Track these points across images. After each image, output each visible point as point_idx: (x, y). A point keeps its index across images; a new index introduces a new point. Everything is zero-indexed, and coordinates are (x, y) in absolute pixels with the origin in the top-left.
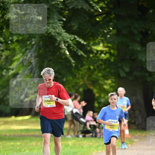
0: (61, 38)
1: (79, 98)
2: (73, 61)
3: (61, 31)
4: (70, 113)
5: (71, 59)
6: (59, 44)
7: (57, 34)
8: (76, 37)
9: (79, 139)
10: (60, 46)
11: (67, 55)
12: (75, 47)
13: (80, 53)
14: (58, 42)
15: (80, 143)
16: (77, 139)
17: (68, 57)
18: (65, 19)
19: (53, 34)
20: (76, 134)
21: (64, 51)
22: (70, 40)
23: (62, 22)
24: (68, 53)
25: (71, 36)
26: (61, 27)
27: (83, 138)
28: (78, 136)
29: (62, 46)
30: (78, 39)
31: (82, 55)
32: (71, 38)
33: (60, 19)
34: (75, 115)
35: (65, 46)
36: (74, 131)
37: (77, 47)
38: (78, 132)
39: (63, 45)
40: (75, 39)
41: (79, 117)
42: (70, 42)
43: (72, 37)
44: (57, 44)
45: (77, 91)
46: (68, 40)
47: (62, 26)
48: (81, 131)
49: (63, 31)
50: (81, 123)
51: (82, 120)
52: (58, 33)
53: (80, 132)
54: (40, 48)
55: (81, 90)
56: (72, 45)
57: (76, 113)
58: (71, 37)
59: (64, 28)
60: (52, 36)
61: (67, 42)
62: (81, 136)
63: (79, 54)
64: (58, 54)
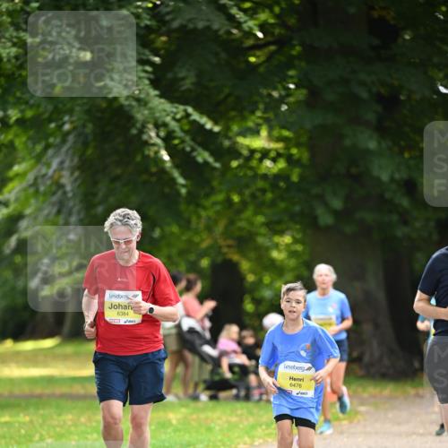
0: (146, 112)
1: (198, 287)
2: (181, 181)
3: (148, 94)
4: (174, 331)
5: (176, 174)
6: (141, 132)
7: (134, 103)
8: (190, 110)
9: (200, 405)
10: (145, 137)
11: (163, 162)
12: (188, 138)
13: (203, 156)
14: (138, 125)
15: (202, 416)
16: (192, 404)
17: (168, 169)
18: (157, 59)
19: (123, 101)
20: (191, 391)
21: (157, 153)
22: (174, 119)
23: (149, 68)
24: (166, 157)
25: (176, 108)
26: (147, 82)
27: (212, 404)
28: (195, 398)
29: (150, 137)
30: (196, 116)
31: (206, 163)
32: (176, 114)
33: (145, 58)
34: (188, 337)
35: (158, 136)
36: (185, 383)
37: (193, 139)
38: (196, 385)
39: (153, 134)
40: (188, 115)
41: (198, 342)
42: (174, 125)
43: (180, 110)
44: (134, 131)
45: (193, 267)
46: (168, 119)
47: (149, 79)
48: (205, 382)
49: (154, 93)
50: (204, 358)
51: (207, 349)
52: (138, 100)
53: (201, 387)
54: (86, 144)
55: (205, 263)
56: (179, 133)
57: (192, 330)
58: (174, 110)
59: (155, 83)
60: (122, 106)
61: (165, 125)
62: (204, 397)
63: (200, 159)
64: (139, 158)
